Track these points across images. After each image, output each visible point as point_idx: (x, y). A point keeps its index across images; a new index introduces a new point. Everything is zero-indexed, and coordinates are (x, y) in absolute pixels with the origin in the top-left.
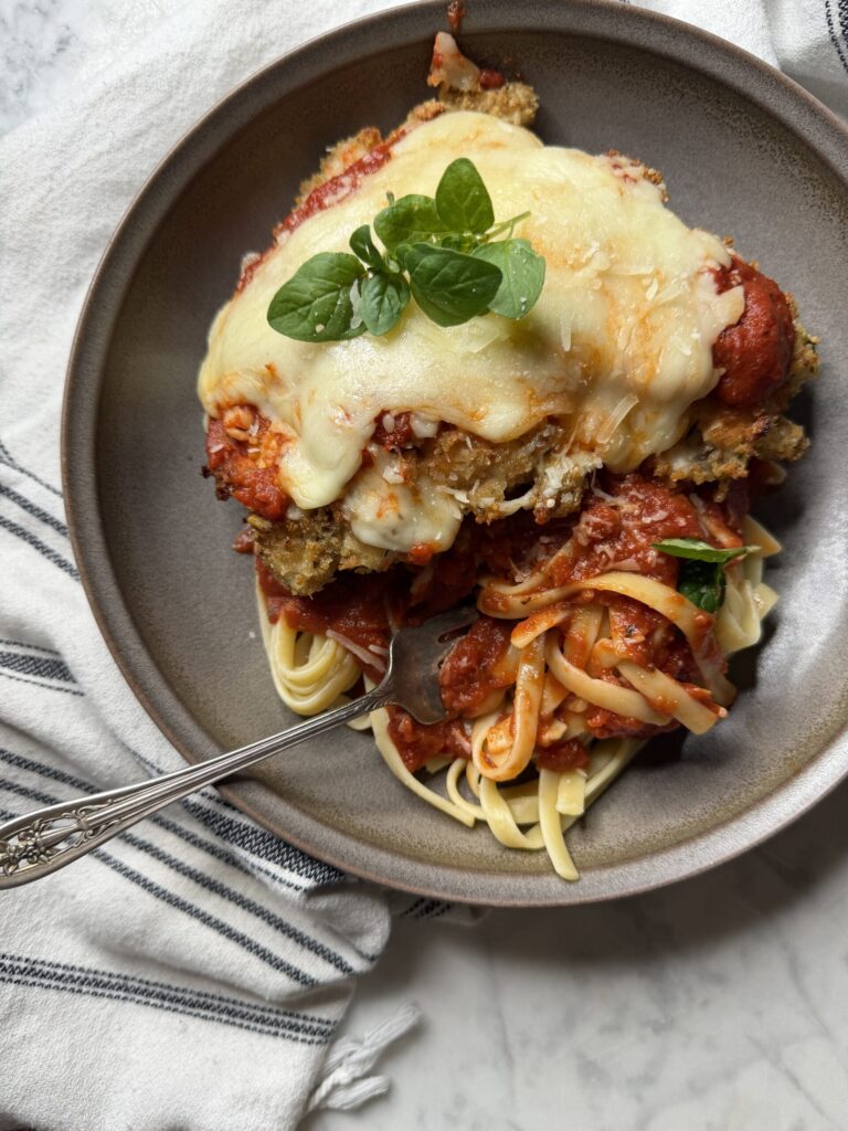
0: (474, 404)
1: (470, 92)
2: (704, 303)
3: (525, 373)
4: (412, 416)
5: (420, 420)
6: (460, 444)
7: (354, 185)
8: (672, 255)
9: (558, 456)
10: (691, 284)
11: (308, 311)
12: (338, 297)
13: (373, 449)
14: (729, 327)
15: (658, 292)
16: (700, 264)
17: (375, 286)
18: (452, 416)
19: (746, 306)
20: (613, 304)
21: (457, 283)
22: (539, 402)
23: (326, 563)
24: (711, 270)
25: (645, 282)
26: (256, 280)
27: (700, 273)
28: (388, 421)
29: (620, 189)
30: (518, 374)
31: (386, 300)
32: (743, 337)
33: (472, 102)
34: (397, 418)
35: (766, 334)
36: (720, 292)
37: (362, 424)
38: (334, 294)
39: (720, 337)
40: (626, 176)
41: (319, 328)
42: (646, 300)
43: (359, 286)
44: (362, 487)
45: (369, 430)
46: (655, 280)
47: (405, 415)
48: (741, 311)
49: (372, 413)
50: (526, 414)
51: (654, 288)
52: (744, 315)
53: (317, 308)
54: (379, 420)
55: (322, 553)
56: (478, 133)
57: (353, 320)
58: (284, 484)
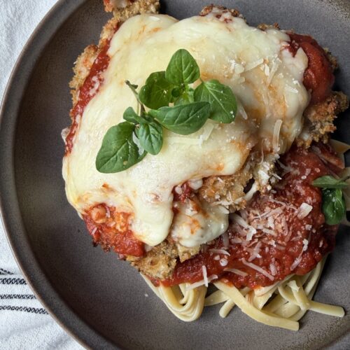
0: (216, 163)
1: (127, 7)
2: (290, 64)
3: (233, 138)
4: (189, 183)
5: (194, 182)
6: (216, 182)
7: (100, 80)
8: (266, 49)
9: (260, 163)
10: (281, 58)
11: (117, 158)
12: (128, 145)
13: (176, 205)
14: (306, 70)
15: (270, 70)
16: (279, 46)
17: (143, 131)
18: (208, 173)
19: (308, 56)
20: (253, 85)
21: (189, 117)
22: (244, 146)
23: (174, 262)
24: (286, 48)
25: (262, 68)
26: (75, 146)
27: (281, 51)
28: (178, 190)
29: (227, 28)
30: (230, 140)
31: (152, 136)
32: (314, 72)
33: (130, 11)
34: (182, 186)
35: (323, 65)
36: (294, 56)
37: (167, 197)
38: (126, 144)
39: (304, 77)
40: (226, 20)
41: (125, 163)
42: (266, 77)
43: (135, 134)
44: (178, 224)
45: (171, 199)
46: (266, 65)
47: (185, 184)
48: (307, 60)
49: (169, 191)
50: (241, 156)
51: (267, 69)
52: (309, 62)
53: (120, 155)
54: (173, 192)
55: (170, 259)
56: (144, 27)
57: (139, 151)
58: (137, 238)
